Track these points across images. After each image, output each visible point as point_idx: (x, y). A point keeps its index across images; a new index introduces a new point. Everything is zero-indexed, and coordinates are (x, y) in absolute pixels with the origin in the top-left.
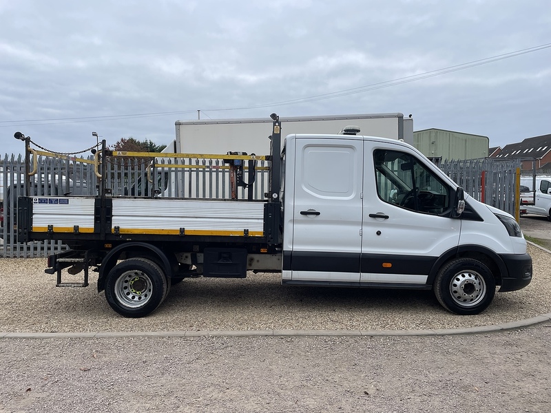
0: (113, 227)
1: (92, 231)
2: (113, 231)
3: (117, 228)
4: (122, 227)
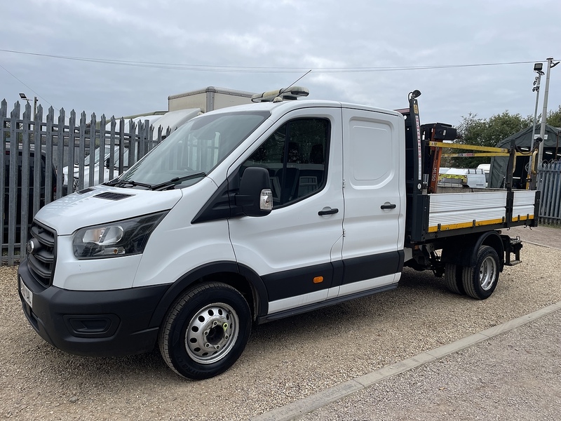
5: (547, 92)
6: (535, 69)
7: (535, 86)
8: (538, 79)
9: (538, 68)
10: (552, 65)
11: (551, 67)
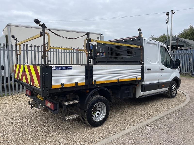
0: (93, 81)
1: (84, 84)
2: (93, 83)
3: (95, 81)
4: (97, 80)
5: (172, 23)
6: (166, 15)
7: (167, 22)
8: (168, 18)
9: (167, 14)
10: (173, 13)
11: (173, 14)
